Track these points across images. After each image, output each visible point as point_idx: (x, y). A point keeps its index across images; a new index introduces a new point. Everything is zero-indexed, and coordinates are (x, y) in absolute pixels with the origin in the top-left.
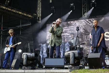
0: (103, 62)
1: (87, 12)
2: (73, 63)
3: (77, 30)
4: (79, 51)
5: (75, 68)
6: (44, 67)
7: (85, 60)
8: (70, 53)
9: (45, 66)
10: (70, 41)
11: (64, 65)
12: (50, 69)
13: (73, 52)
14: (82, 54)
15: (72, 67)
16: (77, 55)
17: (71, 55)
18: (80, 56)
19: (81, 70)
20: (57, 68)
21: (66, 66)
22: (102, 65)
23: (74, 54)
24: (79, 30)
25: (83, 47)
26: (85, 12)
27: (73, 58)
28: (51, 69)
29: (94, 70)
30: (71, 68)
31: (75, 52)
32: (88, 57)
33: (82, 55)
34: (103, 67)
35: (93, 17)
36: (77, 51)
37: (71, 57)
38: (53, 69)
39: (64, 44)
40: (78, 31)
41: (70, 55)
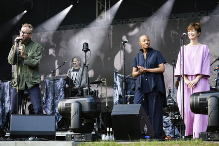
0: (146, 126)
1: (107, 10)
2: (77, 127)
3: (84, 49)
4: (91, 98)
5: (82, 138)
6: (8, 135)
7: (101, 120)
8: (70, 104)
9: (9, 133)
10: (67, 75)
11: (54, 130)
12: (22, 140)
13: (78, 102)
14: (99, 105)
15: (75, 135)
16: (86, 108)
17: (74, 108)
18: (95, 110)
19: (98, 142)
20: (39, 139)
21: (58, 134)
22: (143, 131)
23: (80, 106)
24: (89, 50)
25: (98, 91)
26: (103, 9)
27: (77, 115)
28: (26, 140)
29: (128, 143)
30: (72, 138)
31: (82, 101)
32: (111, 113)
33: (98, 109)
34: (146, 135)
35: (121, 22)
36: (86, 99)
37: (72, 112)
38: (30, 139)
39: (54, 83)
40: (86, 51)
41: (70, 108)
